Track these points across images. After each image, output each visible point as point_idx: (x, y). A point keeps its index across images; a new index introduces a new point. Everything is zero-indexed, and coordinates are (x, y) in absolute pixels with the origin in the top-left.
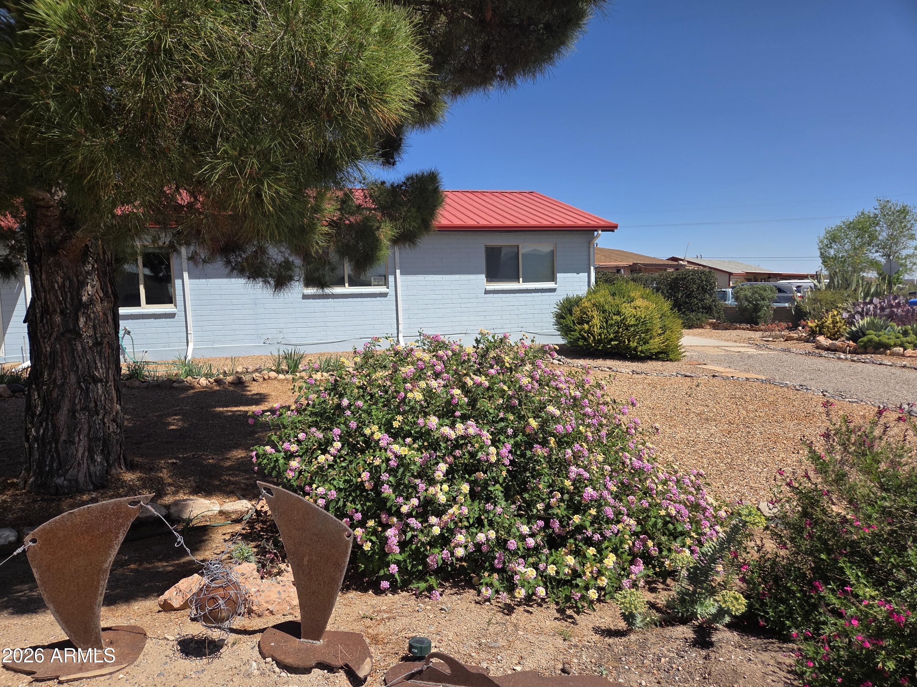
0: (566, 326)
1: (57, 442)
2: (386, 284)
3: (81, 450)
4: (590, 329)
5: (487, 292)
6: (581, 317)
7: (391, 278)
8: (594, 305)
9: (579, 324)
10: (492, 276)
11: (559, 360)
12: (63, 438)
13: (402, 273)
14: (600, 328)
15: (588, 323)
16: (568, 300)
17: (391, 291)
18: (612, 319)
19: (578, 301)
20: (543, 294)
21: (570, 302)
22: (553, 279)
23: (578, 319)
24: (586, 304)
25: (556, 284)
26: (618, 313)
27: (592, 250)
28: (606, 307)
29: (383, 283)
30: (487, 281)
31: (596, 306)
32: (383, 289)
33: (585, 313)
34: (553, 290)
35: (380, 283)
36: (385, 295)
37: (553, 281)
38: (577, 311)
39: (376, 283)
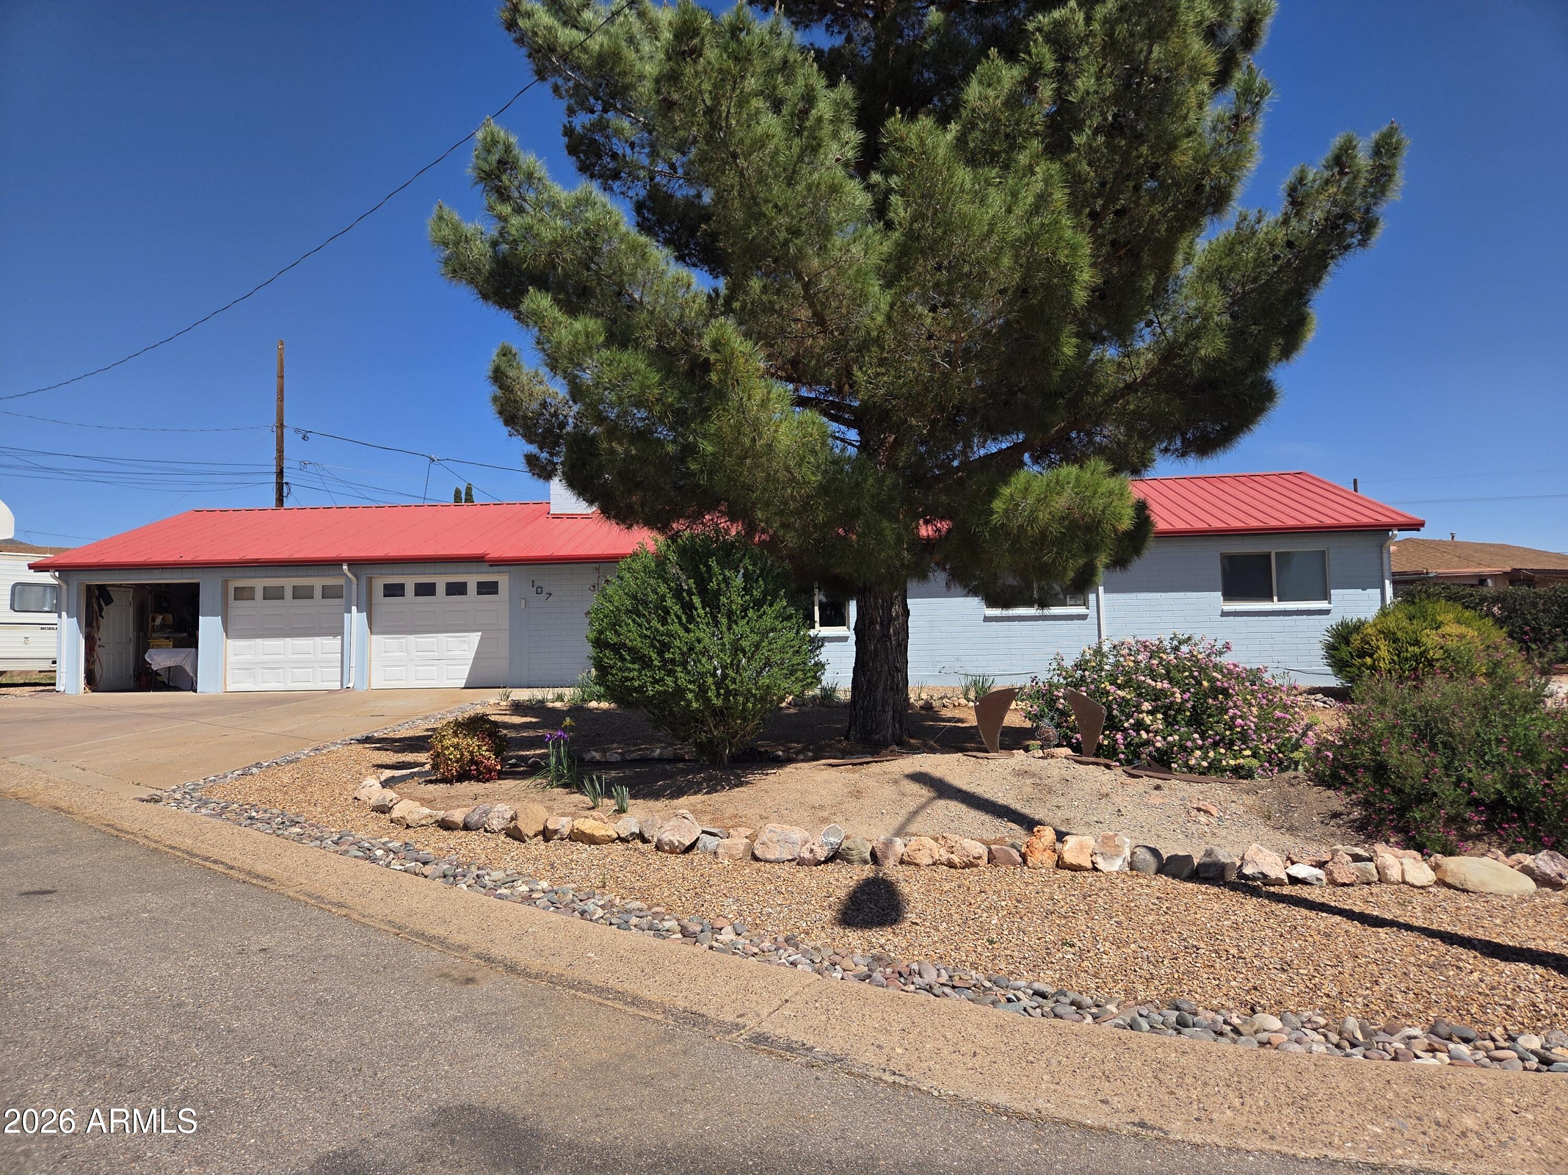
0: (1341, 660)
1: (875, 709)
2: (1085, 604)
3: (889, 717)
4: (1374, 663)
5: (1224, 614)
6: (1363, 648)
7: (1092, 597)
8: (1381, 632)
9: (1359, 657)
10: (1230, 594)
11: (1325, 703)
12: (879, 708)
13: (1106, 591)
14: (1390, 663)
15: (1371, 656)
16: (1345, 625)
17: (1092, 612)
18: (1407, 651)
19: (1359, 626)
20: (1310, 617)
21: (1347, 626)
22: (1326, 596)
23: (1358, 651)
24: (1370, 631)
25: (1330, 603)
26: (1417, 643)
27: (1385, 556)
28: (1399, 634)
29: (1081, 602)
30: (1225, 600)
31: (1383, 633)
32: (1081, 610)
33: (1368, 643)
34: (1327, 612)
35: (1078, 602)
36: (1083, 617)
37: (1326, 599)
38: (1356, 640)
39: (1073, 603)
